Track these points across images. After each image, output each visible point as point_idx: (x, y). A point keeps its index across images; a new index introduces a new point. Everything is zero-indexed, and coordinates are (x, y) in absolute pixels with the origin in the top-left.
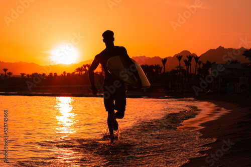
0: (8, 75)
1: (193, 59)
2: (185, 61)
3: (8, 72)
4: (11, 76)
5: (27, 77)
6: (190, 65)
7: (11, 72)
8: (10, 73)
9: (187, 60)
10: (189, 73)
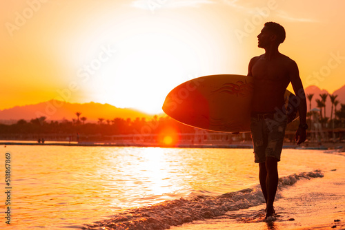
0: (82, 121)
1: (328, 99)
2: (318, 101)
3: (81, 116)
4: (86, 122)
5: (106, 123)
6: (324, 106)
7: (85, 116)
8: (84, 119)
9: (321, 99)
10: (323, 116)
